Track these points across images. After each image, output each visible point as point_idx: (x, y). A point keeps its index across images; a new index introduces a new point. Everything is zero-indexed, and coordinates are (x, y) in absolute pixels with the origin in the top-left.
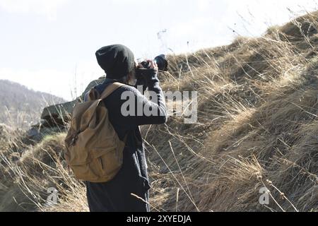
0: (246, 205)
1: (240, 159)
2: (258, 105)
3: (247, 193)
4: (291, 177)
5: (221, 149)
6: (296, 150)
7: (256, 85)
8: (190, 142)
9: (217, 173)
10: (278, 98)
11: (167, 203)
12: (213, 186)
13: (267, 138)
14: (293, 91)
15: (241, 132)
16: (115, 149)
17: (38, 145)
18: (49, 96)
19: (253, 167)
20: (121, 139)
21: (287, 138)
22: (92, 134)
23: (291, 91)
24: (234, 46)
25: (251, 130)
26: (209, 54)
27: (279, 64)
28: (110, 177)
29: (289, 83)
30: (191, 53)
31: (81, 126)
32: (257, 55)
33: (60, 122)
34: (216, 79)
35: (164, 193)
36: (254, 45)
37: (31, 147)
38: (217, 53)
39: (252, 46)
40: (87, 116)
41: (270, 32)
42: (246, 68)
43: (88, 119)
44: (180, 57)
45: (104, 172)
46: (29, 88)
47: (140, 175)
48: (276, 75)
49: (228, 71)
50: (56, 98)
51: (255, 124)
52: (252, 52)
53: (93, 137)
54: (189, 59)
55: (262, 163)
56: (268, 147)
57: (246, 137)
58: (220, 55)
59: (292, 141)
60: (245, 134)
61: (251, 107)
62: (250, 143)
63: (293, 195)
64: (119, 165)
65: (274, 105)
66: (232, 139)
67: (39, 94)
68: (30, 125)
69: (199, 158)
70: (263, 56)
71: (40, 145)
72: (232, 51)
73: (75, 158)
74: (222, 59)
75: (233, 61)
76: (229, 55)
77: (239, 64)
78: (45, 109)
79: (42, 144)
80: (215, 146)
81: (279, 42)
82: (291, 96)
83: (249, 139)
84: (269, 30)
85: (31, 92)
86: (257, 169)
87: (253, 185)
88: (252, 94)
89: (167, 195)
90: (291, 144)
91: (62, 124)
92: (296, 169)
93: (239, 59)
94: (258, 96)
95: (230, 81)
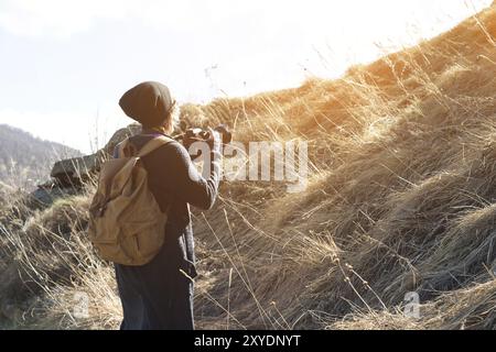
0: (317, 295)
1: (310, 235)
2: (334, 167)
3: (318, 280)
4: (375, 261)
5: (285, 223)
6: (382, 225)
7: (332, 139)
8: (245, 211)
9: (280, 253)
10: (361, 158)
11: (214, 289)
12: (273, 270)
13: (345, 209)
14: (380, 150)
15: (312, 200)
16: (155, 225)
17: (47, 211)
18: (62, 148)
19: (327, 246)
20: (163, 211)
21: (371, 209)
22: (127, 203)
23: (376, 149)
24: (305, 88)
25: (325, 199)
26: (272, 98)
27: (362, 114)
28: (147, 260)
29: (375, 139)
30: (248, 97)
31: (112, 192)
32: (334, 102)
33: (76, 181)
34: (281, 131)
35: (211, 277)
36: (330, 88)
37: (37, 212)
38: (282, 98)
39: (329, 90)
40: (119, 179)
41: (351, 72)
42: (319, 118)
43: (122, 184)
44: (234, 102)
45: (139, 254)
46: (35, 136)
47: (186, 258)
48: (359, 128)
49: (297, 122)
50: (71, 150)
51: (330, 191)
52: (327, 98)
53: (127, 208)
54: (246, 104)
55: (339, 241)
56: (346, 221)
57: (317, 208)
58: (287, 101)
59: (378, 215)
60: (317, 204)
61: (325, 168)
62: (323, 216)
63: (378, 284)
64: (160, 245)
65: (355, 167)
66: (300, 209)
67: (47, 144)
68: (35, 184)
69: (257, 233)
70: (342, 103)
71: (49, 212)
72: (302, 95)
73: (103, 234)
74: (288, 106)
75: (303, 108)
76: (298, 101)
77: (310, 113)
78: (57, 164)
79: (51, 209)
80: (278, 218)
81: (364, 85)
82: (377, 156)
83: (322, 210)
84: (350, 70)
85: (38, 141)
86: (332, 250)
87: (326, 270)
88: (328, 152)
89: (214, 279)
90: (377, 218)
91: (80, 184)
92: (383, 250)
93: (311, 107)
94: (334, 155)
95: (299, 135)
